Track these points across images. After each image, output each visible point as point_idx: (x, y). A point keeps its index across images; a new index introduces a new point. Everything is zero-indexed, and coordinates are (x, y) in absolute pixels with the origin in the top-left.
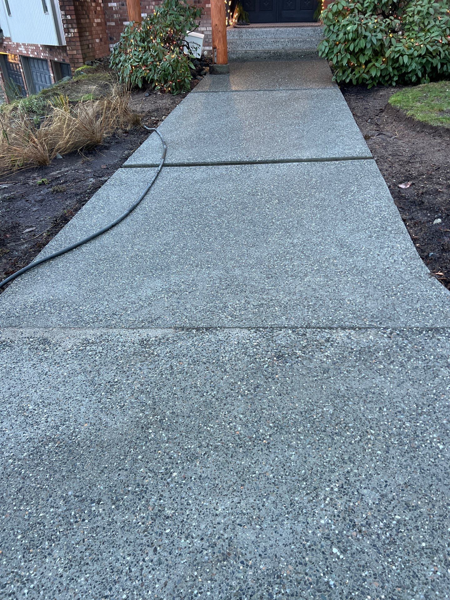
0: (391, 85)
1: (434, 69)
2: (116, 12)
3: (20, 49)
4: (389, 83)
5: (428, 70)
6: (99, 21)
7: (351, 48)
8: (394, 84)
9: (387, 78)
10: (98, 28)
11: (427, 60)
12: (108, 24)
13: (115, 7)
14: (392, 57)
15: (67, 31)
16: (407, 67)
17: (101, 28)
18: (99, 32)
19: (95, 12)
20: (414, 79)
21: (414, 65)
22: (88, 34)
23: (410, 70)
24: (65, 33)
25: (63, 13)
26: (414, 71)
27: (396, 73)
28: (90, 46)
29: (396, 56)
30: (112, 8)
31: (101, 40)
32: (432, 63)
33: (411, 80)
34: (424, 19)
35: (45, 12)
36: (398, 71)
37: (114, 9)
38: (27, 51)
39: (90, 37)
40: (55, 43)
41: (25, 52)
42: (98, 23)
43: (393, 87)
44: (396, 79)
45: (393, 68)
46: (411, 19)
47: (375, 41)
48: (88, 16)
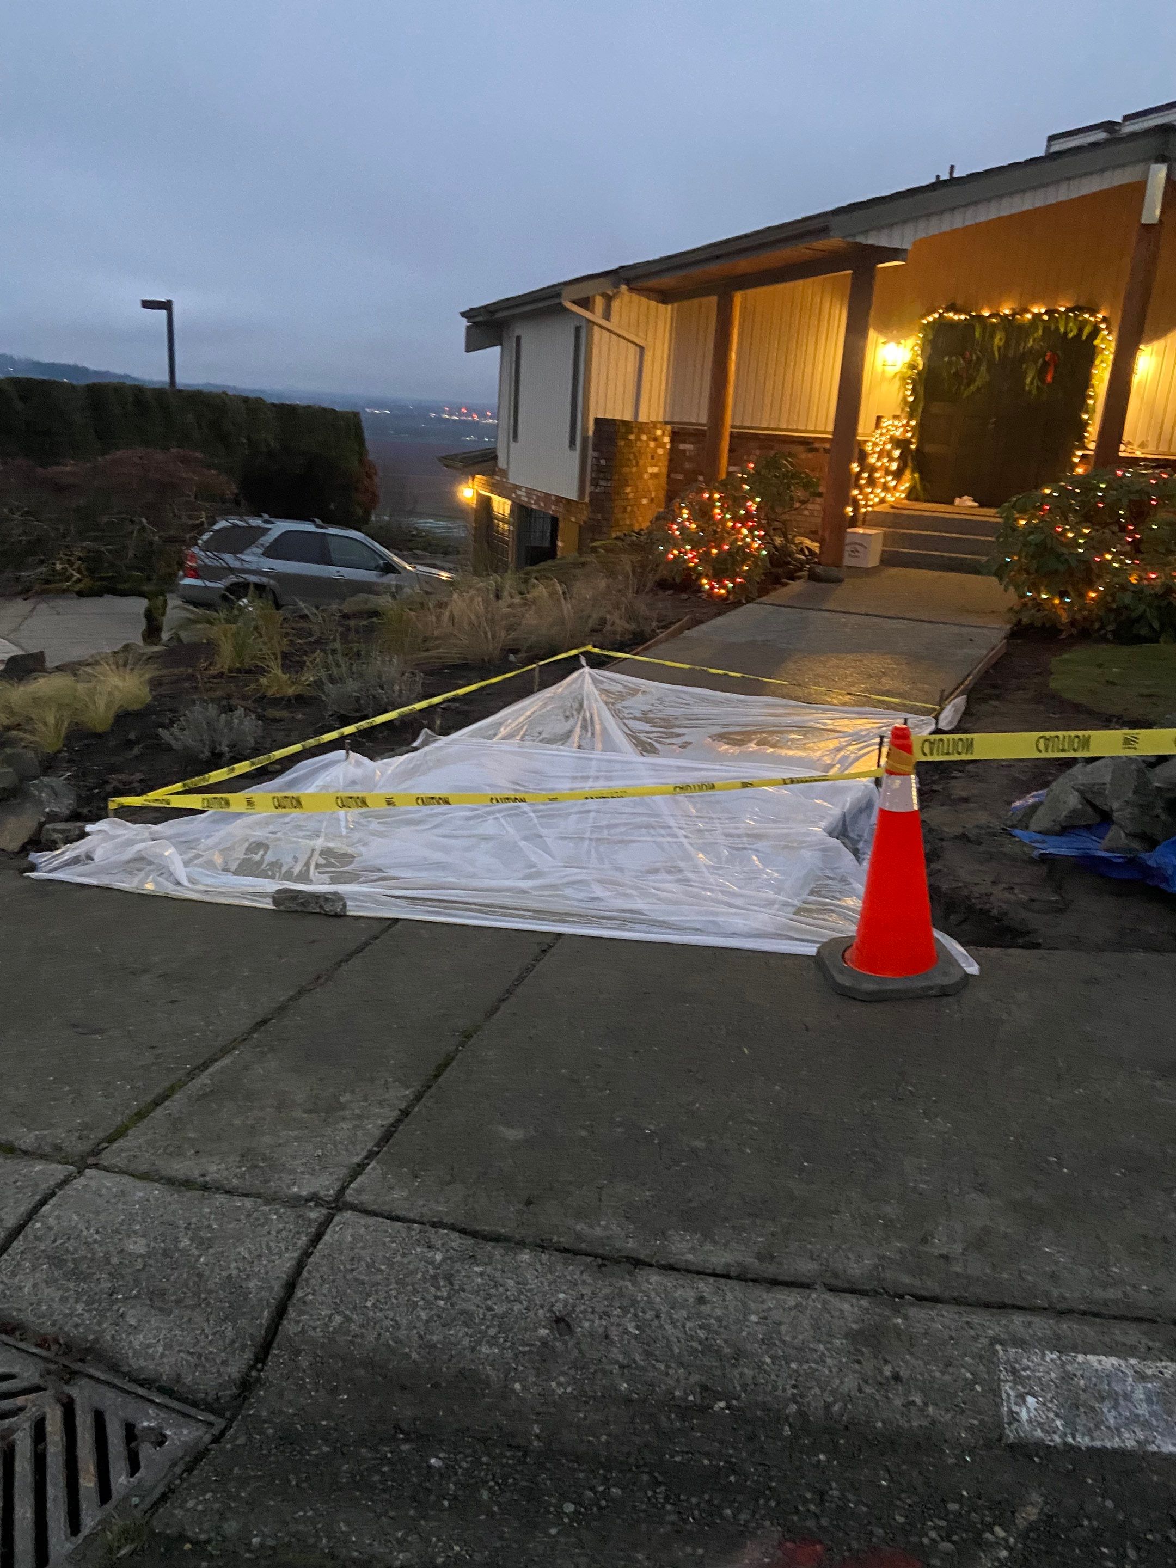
0: (1104, 639)
2: (690, 459)
3: (519, 492)
4: (1103, 632)
6: (655, 470)
8: (1110, 636)
9: (1097, 625)
10: (650, 482)
12: (673, 476)
13: (690, 451)
15: (595, 483)
17: (656, 481)
18: (651, 488)
19: (653, 457)
20: (1145, 631)
22: (628, 490)
24: (592, 485)
25: (596, 454)
28: (629, 508)
30: (684, 451)
31: (652, 500)
35: (570, 446)
37: (688, 454)
38: (529, 498)
39: (631, 496)
40: (574, 496)
41: (526, 499)
42: (654, 476)
43: (1107, 641)
44: (1111, 628)
48: (637, 463)
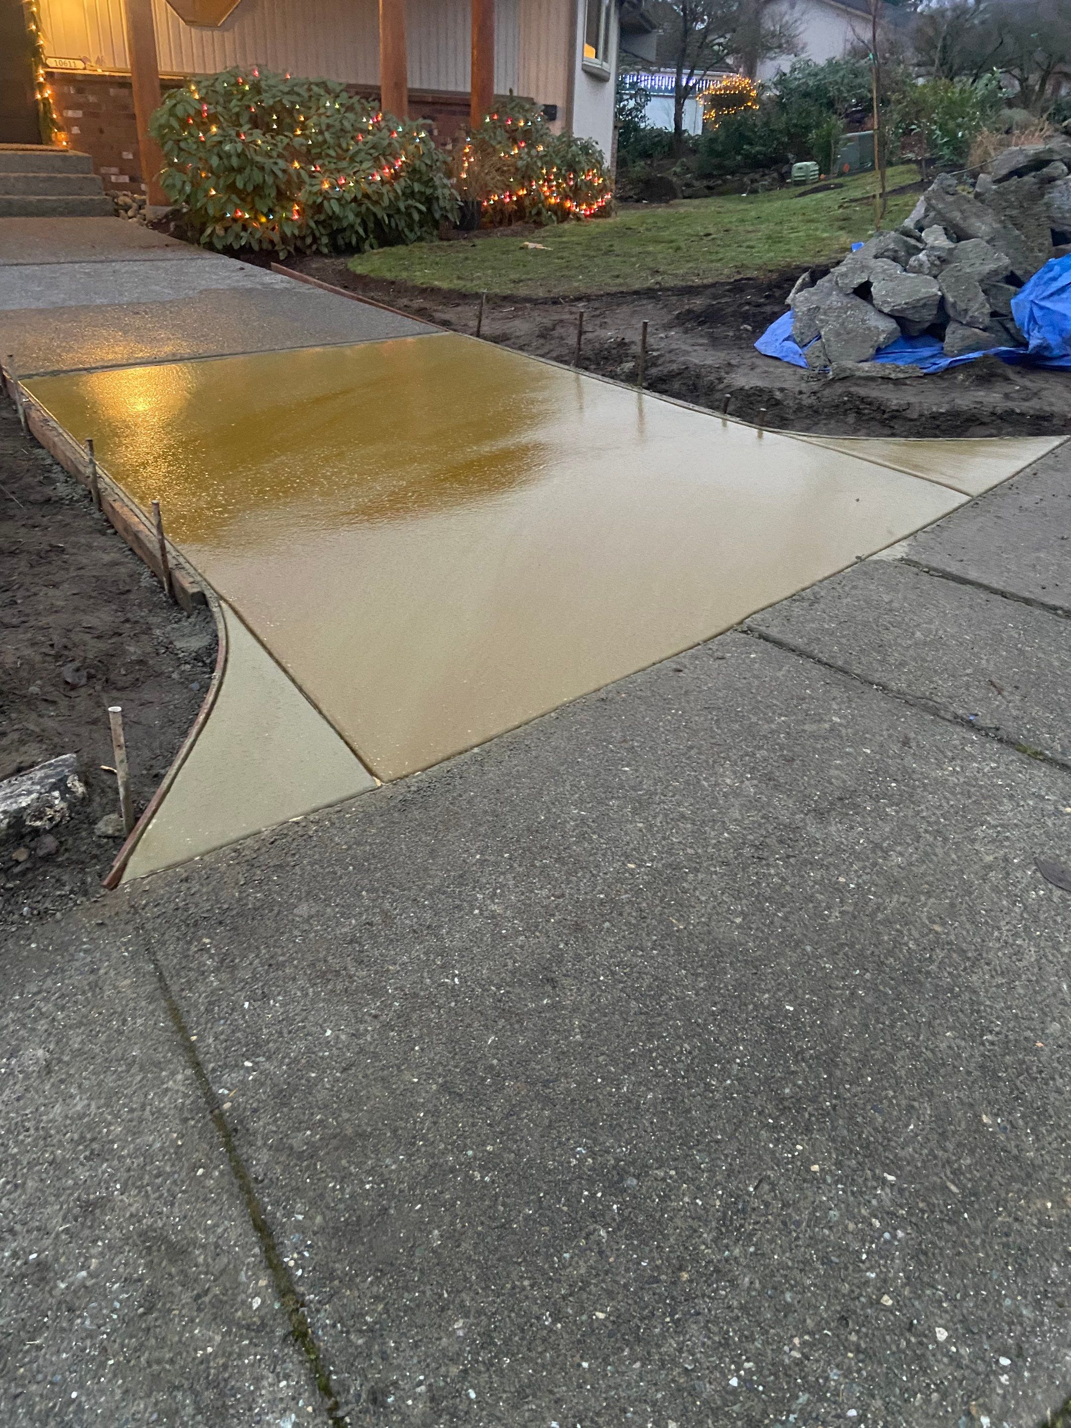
0: (319, 253)
1: (378, 222)
4: (314, 247)
5: (371, 225)
7: (240, 185)
8: (324, 251)
11: (368, 209)
14: (310, 202)
16: (338, 219)
20: (354, 241)
21: (351, 217)
23: (345, 224)
26: (352, 226)
27: (323, 231)
29: (319, 200)
32: (375, 215)
33: (350, 242)
34: (339, 138)
36: (324, 227)
43: (322, 254)
44: (323, 240)
45: (317, 222)
46: (320, 138)
47: (280, 174)
